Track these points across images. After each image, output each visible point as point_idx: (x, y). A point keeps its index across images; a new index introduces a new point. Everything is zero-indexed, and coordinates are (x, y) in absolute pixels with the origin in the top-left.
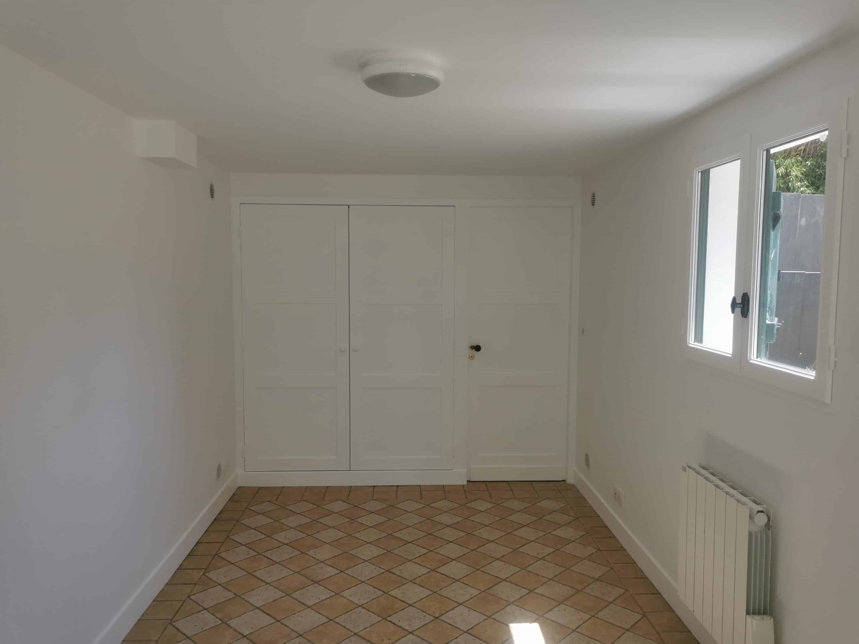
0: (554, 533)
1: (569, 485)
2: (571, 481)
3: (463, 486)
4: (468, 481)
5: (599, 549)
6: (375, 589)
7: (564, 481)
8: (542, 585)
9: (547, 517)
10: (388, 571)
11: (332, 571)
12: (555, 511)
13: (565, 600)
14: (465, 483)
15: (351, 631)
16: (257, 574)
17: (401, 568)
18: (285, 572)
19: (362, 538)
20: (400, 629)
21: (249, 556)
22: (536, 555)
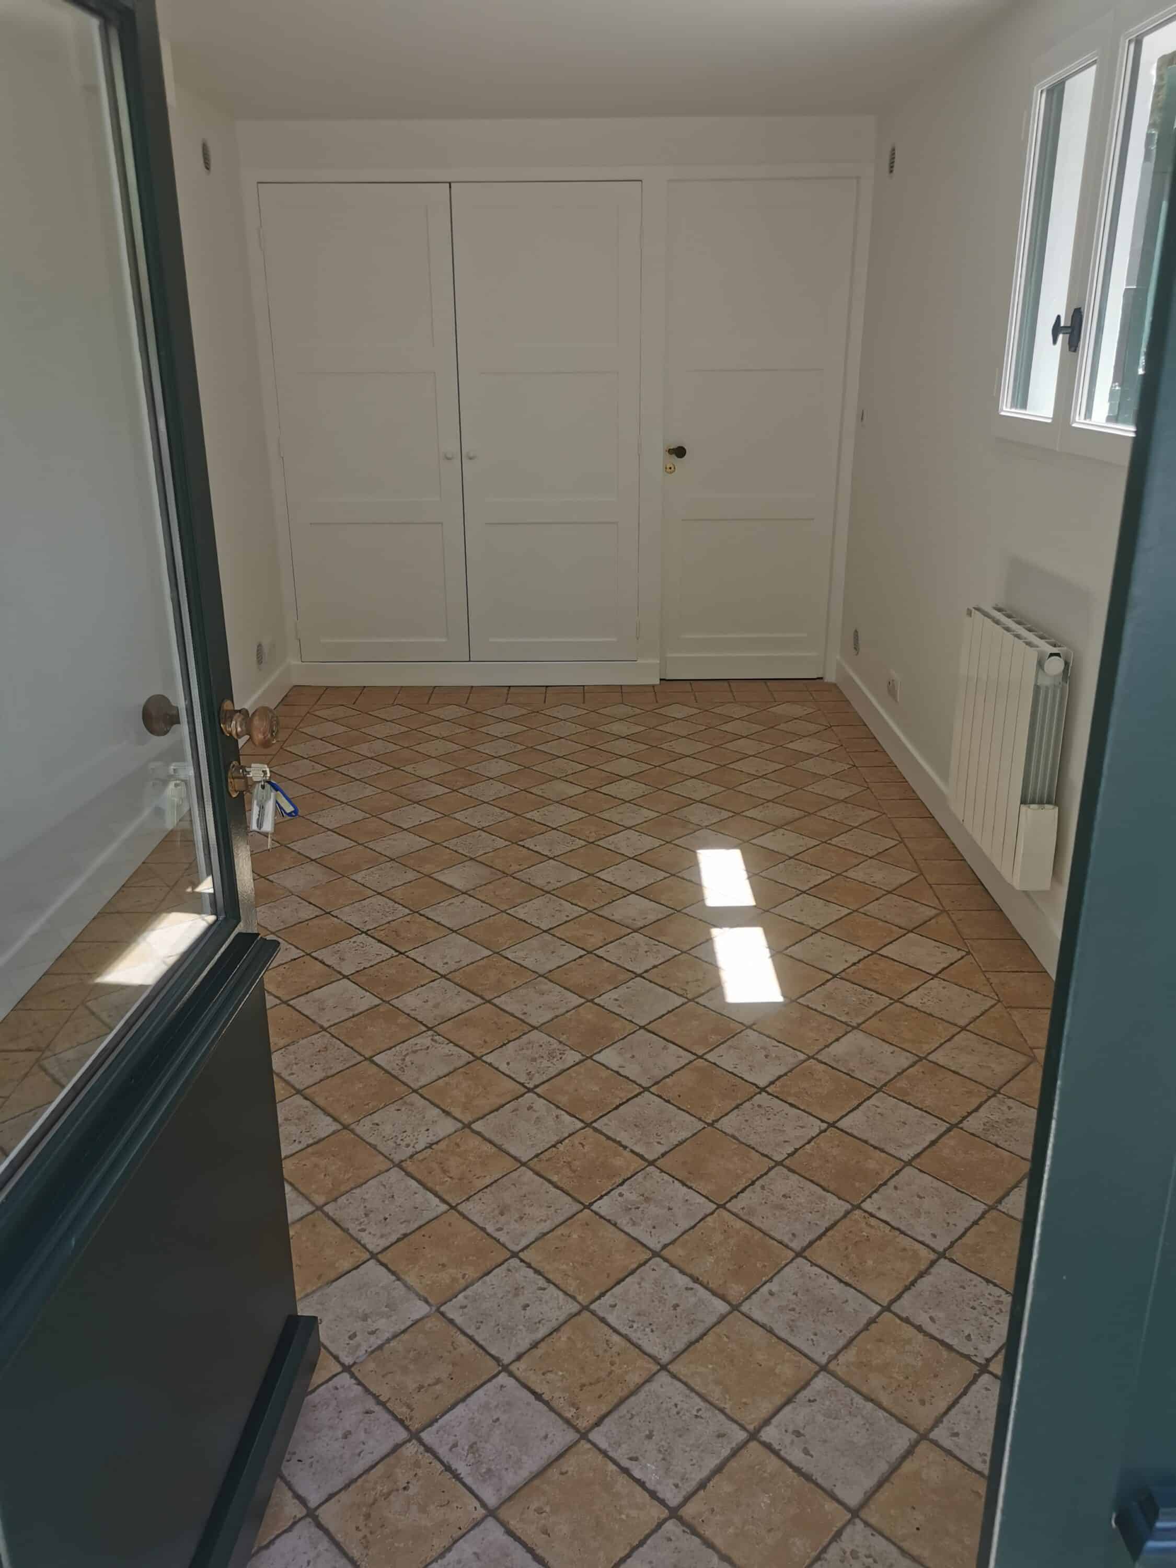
0: (790, 746)
1: (827, 684)
2: (831, 678)
3: (653, 686)
4: (661, 680)
5: (854, 766)
6: (502, 811)
7: (821, 678)
8: (754, 807)
9: (783, 726)
10: (525, 790)
11: (440, 790)
12: (796, 719)
13: (786, 824)
14: (658, 682)
15: (466, 856)
16: (329, 792)
17: (543, 787)
18: (369, 791)
19: (487, 751)
20: (537, 854)
21: (314, 771)
22: (754, 773)
